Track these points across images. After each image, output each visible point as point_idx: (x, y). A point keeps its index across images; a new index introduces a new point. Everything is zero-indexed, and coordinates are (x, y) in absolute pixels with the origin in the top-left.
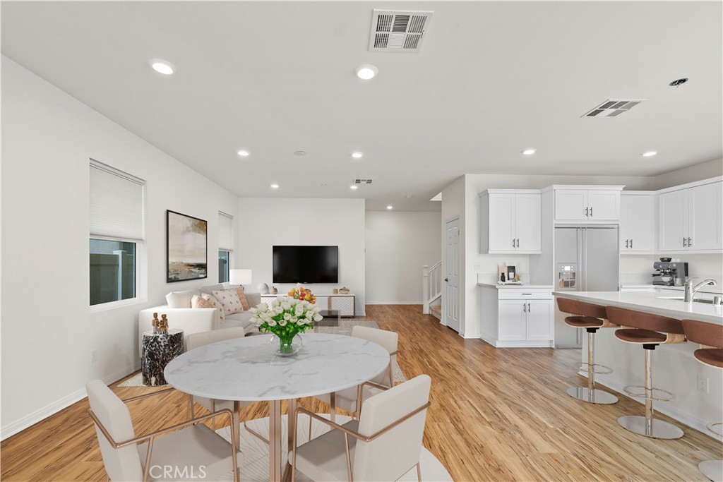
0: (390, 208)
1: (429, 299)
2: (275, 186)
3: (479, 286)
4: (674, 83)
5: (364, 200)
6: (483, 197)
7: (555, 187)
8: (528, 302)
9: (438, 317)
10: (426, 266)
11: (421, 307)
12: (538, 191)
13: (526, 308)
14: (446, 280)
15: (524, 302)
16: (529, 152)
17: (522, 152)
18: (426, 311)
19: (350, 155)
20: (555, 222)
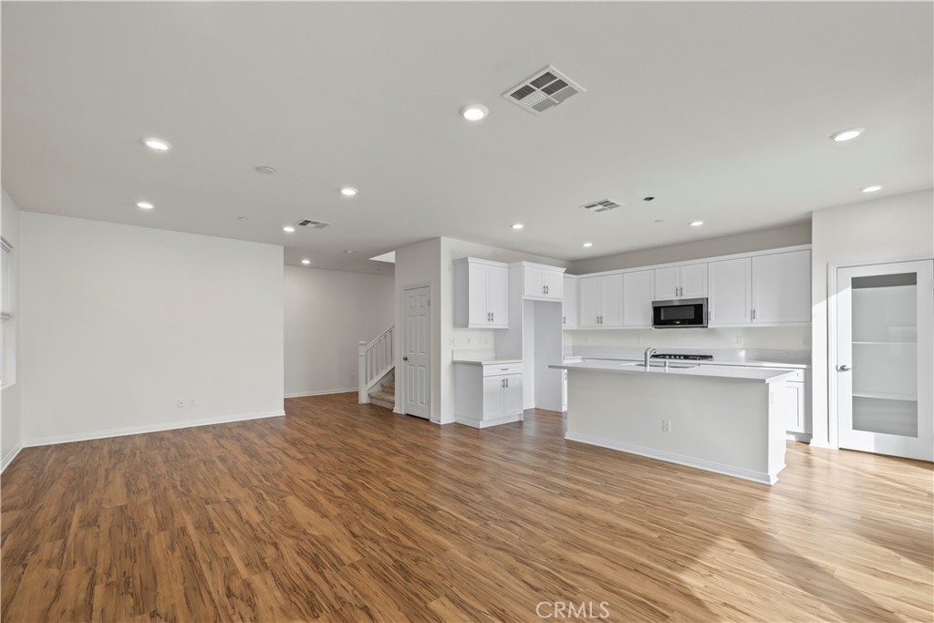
0: (306, 262)
1: (366, 383)
2: (145, 206)
3: (454, 363)
4: (646, 199)
5: (282, 248)
6: (461, 265)
7: (524, 263)
8: (506, 377)
9: (388, 406)
10: (362, 342)
11: (356, 394)
12: (506, 265)
13: (505, 384)
14: (406, 359)
15: (502, 378)
16: (518, 227)
17: (512, 226)
18: (364, 399)
19: (339, 190)
20: (524, 297)
